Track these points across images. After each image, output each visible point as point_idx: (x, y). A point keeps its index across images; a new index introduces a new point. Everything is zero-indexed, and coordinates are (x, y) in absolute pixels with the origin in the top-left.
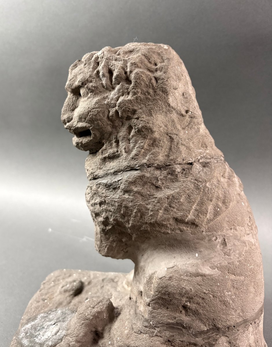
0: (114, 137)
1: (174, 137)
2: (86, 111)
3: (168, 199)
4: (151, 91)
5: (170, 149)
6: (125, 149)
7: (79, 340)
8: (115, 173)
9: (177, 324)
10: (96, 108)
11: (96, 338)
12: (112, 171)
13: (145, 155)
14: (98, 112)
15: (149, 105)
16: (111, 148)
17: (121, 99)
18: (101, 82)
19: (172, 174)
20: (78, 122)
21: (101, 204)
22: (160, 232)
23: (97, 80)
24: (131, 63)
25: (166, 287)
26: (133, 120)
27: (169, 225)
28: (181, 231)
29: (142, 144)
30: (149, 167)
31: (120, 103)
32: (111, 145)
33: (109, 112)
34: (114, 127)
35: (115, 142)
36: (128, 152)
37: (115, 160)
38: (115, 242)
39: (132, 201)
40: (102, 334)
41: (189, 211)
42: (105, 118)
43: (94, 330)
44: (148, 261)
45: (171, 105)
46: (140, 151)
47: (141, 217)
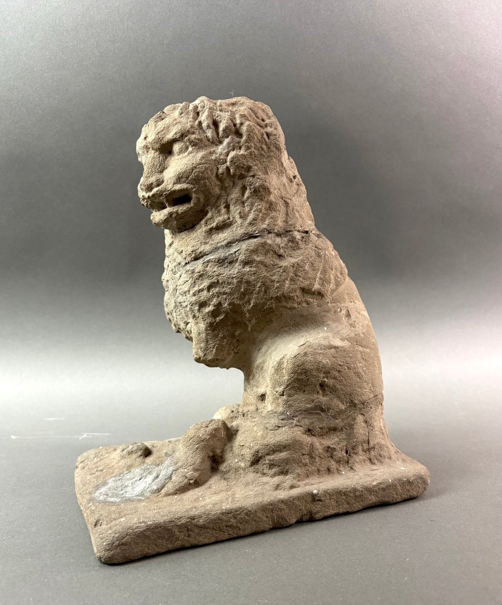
0: (223, 201)
1: (289, 201)
2: (190, 167)
3: (293, 267)
4: (264, 147)
5: (287, 214)
6: (240, 213)
7: (196, 468)
8: (229, 245)
9: (316, 408)
10: (203, 164)
11: (214, 465)
12: (224, 243)
13: (263, 220)
14: (206, 169)
16: (220, 215)
17: (232, 154)
18: (205, 135)
19: (293, 242)
20: (174, 184)
21: (209, 288)
22: (286, 307)
23: (200, 131)
24: (240, 115)
25: (303, 364)
26: (248, 178)
27: (295, 297)
28: (308, 304)
29: (260, 207)
30: (269, 233)
31: (233, 158)
32: (219, 211)
33: (218, 169)
34: (223, 188)
35: (225, 207)
36: (243, 216)
37: (225, 231)
38: (225, 338)
39: (254, 274)
40: (222, 457)
41: (315, 279)
42: (213, 177)
43: (211, 454)
44: (269, 352)
45: (285, 165)
46: (258, 215)
47: (265, 292)
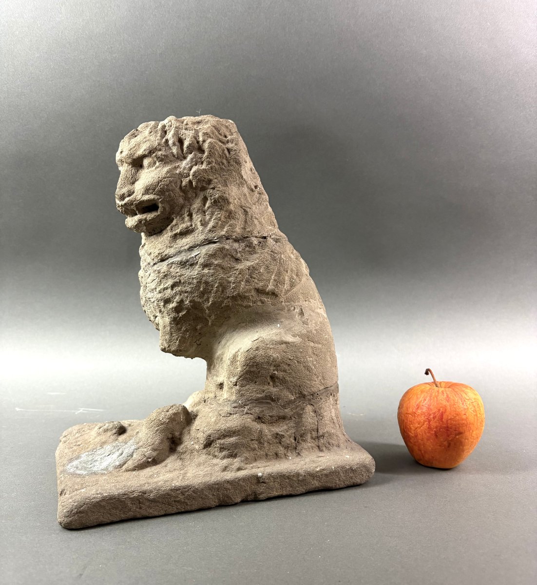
0: (186, 210)
1: (248, 210)
2: (156, 181)
3: (249, 270)
4: (225, 161)
5: (246, 222)
6: (201, 221)
7: (156, 448)
8: (191, 249)
9: (266, 397)
10: (168, 177)
11: (173, 446)
12: (186, 247)
13: (222, 227)
14: (171, 182)
15: (224, 175)
16: (183, 223)
17: (194, 169)
18: (171, 151)
19: (250, 247)
20: (143, 195)
21: (173, 287)
22: (242, 306)
23: (167, 148)
24: (203, 133)
25: (255, 357)
26: (208, 190)
27: (250, 297)
28: (263, 303)
29: (219, 216)
30: (227, 239)
31: (195, 172)
32: (183, 219)
33: (182, 182)
34: (186, 198)
35: (188, 216)
36: (204, 224)
37: (188, 236)
38: (188, 331)
39: (212, 275)
40: (180, 439)
41: (269, 280)
42: (177, 189)
43: (170, 436)
44: (228, 344)
45: (245, 177)
46: (217, 223)
47: (223, 291)
